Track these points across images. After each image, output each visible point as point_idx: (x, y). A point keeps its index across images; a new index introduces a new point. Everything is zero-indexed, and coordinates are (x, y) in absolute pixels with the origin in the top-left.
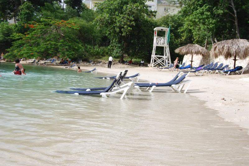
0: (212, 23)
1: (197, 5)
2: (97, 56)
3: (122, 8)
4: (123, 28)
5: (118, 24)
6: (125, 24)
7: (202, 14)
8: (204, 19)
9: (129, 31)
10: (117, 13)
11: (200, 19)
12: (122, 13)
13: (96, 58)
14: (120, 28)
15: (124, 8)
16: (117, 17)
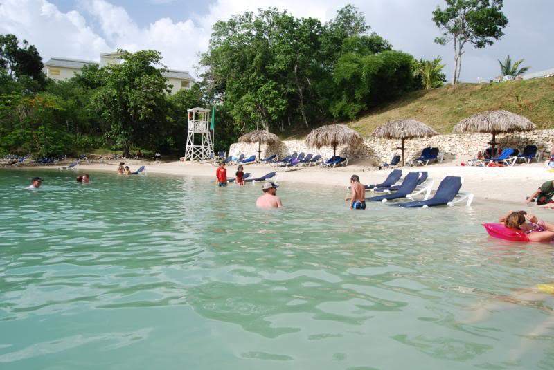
0: (282, 104)
1: (258, 81)
2: (86, 149)
3: (133, 80)
4: (140, 108)
5: (132, 104)
6: (143, 103)
7: (268, 92)
8: (272, 99)
9: (149, 113)
10: (127, 87)
11: (266, 99)
12: (134, 87)
13: (86, 152)
14: (136, 108)
15: (137, 80)
16: (129, 94)
